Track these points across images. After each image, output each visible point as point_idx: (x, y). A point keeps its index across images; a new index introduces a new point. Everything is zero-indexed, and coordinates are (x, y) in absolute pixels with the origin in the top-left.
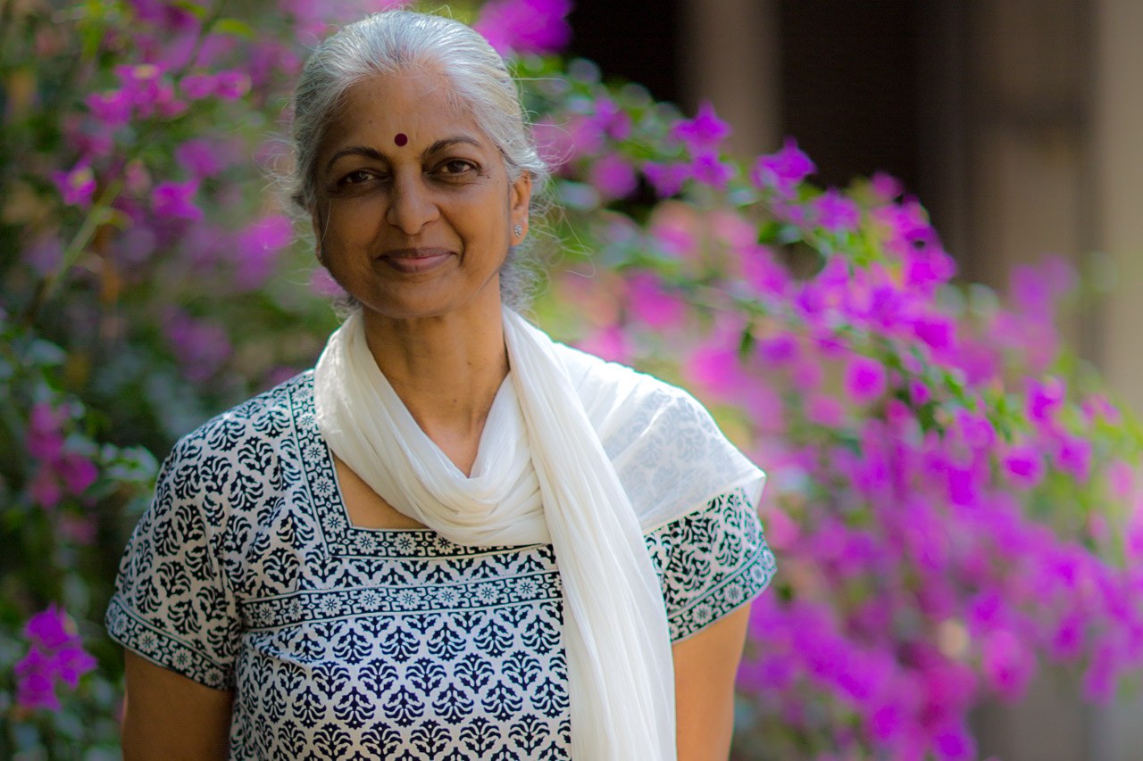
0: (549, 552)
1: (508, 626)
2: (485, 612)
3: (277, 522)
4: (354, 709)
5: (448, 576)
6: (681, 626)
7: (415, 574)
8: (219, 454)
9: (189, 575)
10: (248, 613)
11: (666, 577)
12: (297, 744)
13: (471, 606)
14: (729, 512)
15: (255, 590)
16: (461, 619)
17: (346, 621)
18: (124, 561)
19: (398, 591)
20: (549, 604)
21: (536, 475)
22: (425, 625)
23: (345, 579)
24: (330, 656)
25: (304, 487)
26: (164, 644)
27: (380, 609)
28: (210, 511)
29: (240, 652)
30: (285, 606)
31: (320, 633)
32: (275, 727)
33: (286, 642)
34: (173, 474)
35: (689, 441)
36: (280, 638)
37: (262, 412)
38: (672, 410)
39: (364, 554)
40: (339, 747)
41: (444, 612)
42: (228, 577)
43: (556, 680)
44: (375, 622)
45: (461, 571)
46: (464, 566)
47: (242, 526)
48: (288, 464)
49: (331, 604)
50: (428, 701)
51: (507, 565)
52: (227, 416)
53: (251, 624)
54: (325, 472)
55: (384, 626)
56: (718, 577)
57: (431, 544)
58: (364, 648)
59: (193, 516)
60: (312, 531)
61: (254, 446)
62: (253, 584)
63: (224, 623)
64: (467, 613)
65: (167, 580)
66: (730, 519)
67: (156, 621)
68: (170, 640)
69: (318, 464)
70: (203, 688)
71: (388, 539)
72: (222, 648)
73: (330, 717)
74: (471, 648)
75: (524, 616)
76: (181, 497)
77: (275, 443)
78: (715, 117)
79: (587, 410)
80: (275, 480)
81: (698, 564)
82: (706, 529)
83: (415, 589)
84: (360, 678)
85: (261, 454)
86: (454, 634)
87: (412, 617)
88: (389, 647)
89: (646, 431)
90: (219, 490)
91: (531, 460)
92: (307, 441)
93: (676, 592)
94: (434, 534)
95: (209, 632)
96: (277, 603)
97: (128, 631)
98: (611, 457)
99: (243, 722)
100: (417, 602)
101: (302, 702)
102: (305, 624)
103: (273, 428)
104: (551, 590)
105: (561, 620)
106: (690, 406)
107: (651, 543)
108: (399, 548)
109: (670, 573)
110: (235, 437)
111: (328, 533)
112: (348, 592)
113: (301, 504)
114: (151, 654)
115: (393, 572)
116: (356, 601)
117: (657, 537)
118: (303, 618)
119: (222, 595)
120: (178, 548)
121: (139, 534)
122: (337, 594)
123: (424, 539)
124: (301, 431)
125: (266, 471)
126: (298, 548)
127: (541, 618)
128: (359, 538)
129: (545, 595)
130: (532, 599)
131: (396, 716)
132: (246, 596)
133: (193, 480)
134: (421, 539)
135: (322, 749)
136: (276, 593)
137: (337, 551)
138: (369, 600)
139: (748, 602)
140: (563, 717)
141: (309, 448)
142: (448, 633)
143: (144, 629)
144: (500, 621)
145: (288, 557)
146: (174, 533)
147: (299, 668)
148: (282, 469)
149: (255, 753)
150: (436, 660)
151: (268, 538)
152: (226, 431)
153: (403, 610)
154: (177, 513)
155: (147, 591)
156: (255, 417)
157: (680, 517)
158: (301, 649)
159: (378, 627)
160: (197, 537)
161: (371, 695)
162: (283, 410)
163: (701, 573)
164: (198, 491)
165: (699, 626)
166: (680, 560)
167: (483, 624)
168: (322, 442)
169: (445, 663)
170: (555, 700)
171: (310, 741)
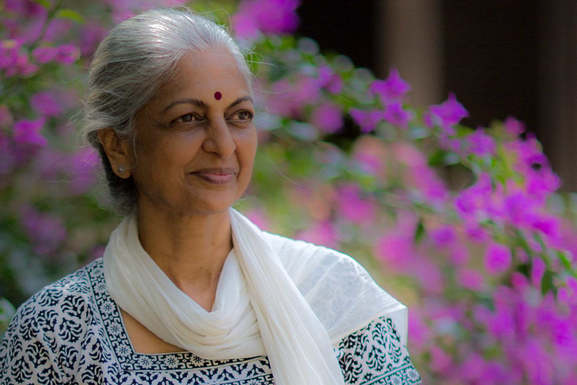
0: (267, 362)
3: (90, 346)
5: (202, 379)
7: (180, 381)
21: (254, 311)
25: (102, 330)
28: (49, 342)
37: (71, 284)
38: (340, 264)
45: (210, 377)
46: (212, 373)
47: (72, 352)
54: (115, 319)
57: (188, 361)
59: (39, 349)
60: (110, 355)
61: (71, 301)
69: (110, 315)
76: (28, 339)
85: (76, 306)
89: (323, 277)
90: (53, 330)
92: (102, 300)
103: (81, 289)
108: (167, 365)
110: (56, 297)
115: (165, 379)
124: (97, 294)
125: (81, 316)
126: (103, 363)
128: (140, 359)
141: (104, 304)
145: (98, 370)
151: (84, 357)
152: (49, 294)
156: (67, 286)
162: (85, 282)
164: (38, 332)
168: (112, 301)
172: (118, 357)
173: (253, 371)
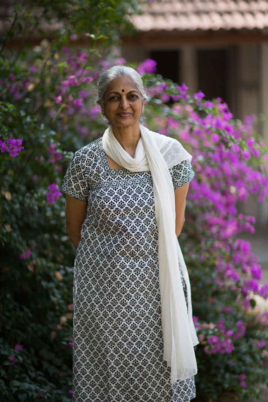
0: (149, 173)
1: (142, 188)
2: (137, 185)
3: (95, 168)
4: (112, 205)
5: (130, 178)
6: (176, 187)
7: (123, 178)
8: (84, 155)
9: (78, 179)
10: (90, 186)
11: (173, 177)
12: (100, 212)
13: (134, 184)
14: (185, 164)
15: (91, 182)
16: (132, 186)
17: (110, 188)
18: (65, 176)
19: (120, 181)
20: (150, 183)
21: (147, 157)
22: (125, 188)
23: (109, 179)
24: (106, 195)
25: (101, 161)
26: (73, 193)
27: (116, 185)
29: (89, 194)
30: (97, 185)
31: (104, 190)
32: (96, 209)
33: (98, 192)
34: (75, 159)
35: (177, 150)
36: (96, 191)
37: (92, 147)
38: (174, 144)
39: (113, 174)
40: (109, 213)
41: (129, 185)
42: (86, 179)
43: (152, 198)
44: (115, 188)
45: (132, 177)
47: (89, 169)
49: (107, 184)
50: (126, 203)
51: (141, 176)
52: (85, 147)
53: (91, 188)
54: (105, 158)
55: (117, 189)
56: (183, 177)
57: (126, 172)
58: (113, 193)
59: (79, 168)
60: (102, 170)
61: (91, 153)
62: (91, 181)
63: (85, 188)
65: (74, 180)
67: (72, 188)
68: (75, 192)
69: (103, 156)
70: (81, 201)
71: (118, 171)
72: (85, 193)
73: (107, 207)
74: (135, 192)
75: (145, 186)
76: (76, 164)
77: (95, 152)
79: (157, 144)
80: (95, 160)
81: (179, 174)
82: (181, 167)
83: (123, 181)
84: (113, 199)
85: (92, 155)
86: (131, 190)
87: (123, 186)
88: (118, 193)
89: (168, 148)
90: (84, 162)
91: (146, 154)
92: (101, 152)
94: (127, 170)
95: (82, 190)
97: (66, 190)
98: (162, 153)
99: (89, 208)
100: (124, 183)
101: (101, 204)
102: (102, 189)
103: (94, 150)
104: (150, 180)
105: (152, 186)
109: (174, 176)
110: (87, 151)
112: (110, 182)
113: (100, 165)
114: (71, 195)
115: (119, 178)
116: (111, 184)
117: (171, 169)
118: (101, 187)
119: (85, 183)
121: (68, 171)
122: (108, 182)
124: (100, 150)
125: (93, 158)
126: (100, 173)
127: (148, 186)
128: (112, 171)
130: (146, 182)
131: (120, 206)
132: (90, 183)
133: (79, 160)
134: (124, 171)
135: (105, 213)
136: (96, 182)
137: (108, 174)
138: (114, 183)
139: (189, 182)
140: (153, 206)
143: (69, 190)
144: (140, 187)
145: (98, 175)
146: (75, 171)
147: (100, 197)
148: (96, 158)
149: (92, 214)
150: (128, 195)
151: (94, 172)
152: (85, 150)
153: (121, 185)
154: (76, 167)
155: (70, 182)
156: (91, 147)
157: (175, 165)
158: (101, 194)
160: (80, 172)
161: (115, 203)
162: (96, 146)
163: (180, 176)
165: (179, 187)
166: (176, 174)
167: (137, 188)
168: (104, 152)
169: (129, 195)
170: (151, 203)
171: (103, 212)
172: (105, 170)
173: (145, 175)
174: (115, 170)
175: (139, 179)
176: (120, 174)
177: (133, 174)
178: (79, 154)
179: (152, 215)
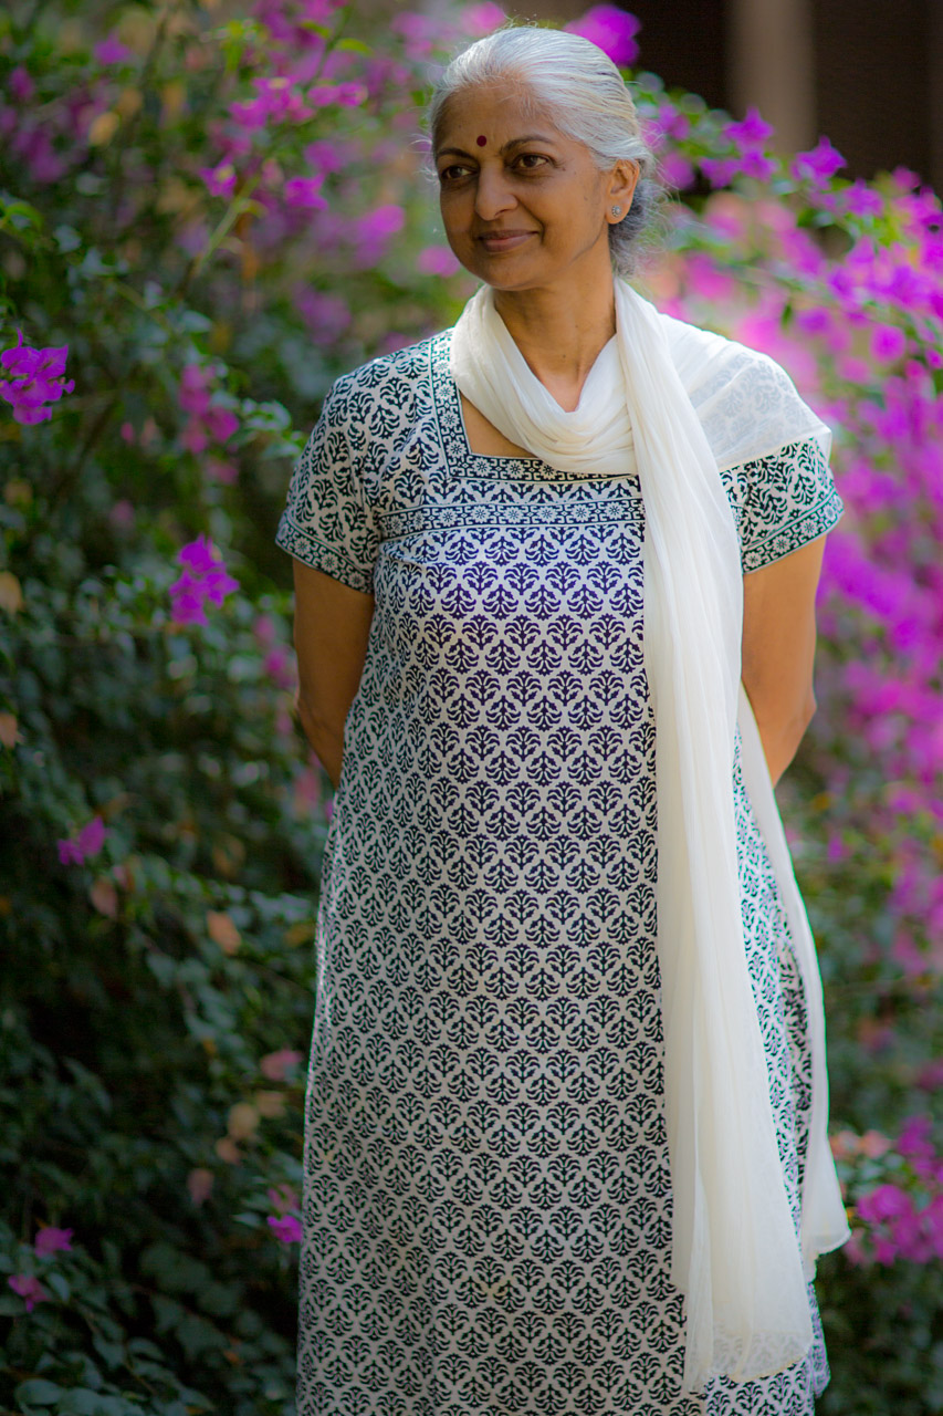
0: (635, 482)
1: (596, 541)
2: (577, 528)
3: (407, 447)
4: (458, 603)
5: (549, 497)
6: (763, 555)
7: (522, 495)
8: (365, 390)
9: (337, 491)
10: (383, 525)
11: (744, 510)
12: (412, 632)
13: (566, 523)
14: (802, 458)
16: (557, 533)
17: (459, 531)
19: (505, 508)
20: (632, 525)
21: (628, 418)
22: (525, 536)
23: (461, 497)
24: (442, 559)
25: (433, 419)
26: (315, 549)
27: (489, 522)
28: (354, 437)
30: (410, 518)
31: (436, 539)
32: (397, 619)
35: (766, 395)
36: (405, 545)
37: (406, 359)
38: (753, 370)
39: (480, 477)
40: (445, 635)
41: (542, 527)
42: (367, 493)
43: (633, 586)
44: (483, 532)
45: (561, 494)
46: (564, 490)
47: (381, 452)
48: (422, 402)
49: (448, 517)
51: (600, 491)
52: (377, 361)
53: (386, 535)
54: (452, 408)
55: (490, 536)
56: (794, 514)
57: (537, 470)
58: (471, 553)
59: (341, 441)
60: (437, 455)
61: (395, 385)
62: (386, 500)
63: (364, 534)
64: (562, 528)
65: (320, 496)
66: (803, 464)
67: (309, 529)
68: (320, 546)
69: (447, 401)
70: (348, 589)
71: (501, 465)
72: (362, 555)
73: (438, 609)
74: (563, 557)
75: (610, 533)
76: (332, 425)
77: (413, 384)
78: (760, 119)
80: (410, 414)
81: (775, 501)
82: (781, 471)
83: (520, 507)
84: (464, 576)
85: (400, 392)
86: (549, 545)
87: (515, 529)
88: (492, 552)
89: (728, 385)
90: (362, 420)
92: (439, 382)
93: (756, 525)
94: (540, 463)
95: (352, 540)
96: (404, 515)
97: (288, 537)
98: (695, 405)
100: (521, 517)
101: (417, 596)
102: (426, 533)
103: (413, 371)
104: (635, 513)
105: (642, 538)
106: (769, 367)
107: (727, 479)
108: (509, 473)
109: (749, 508)
110: (379, 377)
111: (451, 458)
112: (463, 508)
113: (429, 433)
114: (304, 558)
115: (503, 492)
116: (469, 515)
117: (734, 475)
118: (424, 527)
119: (361, 509)
120: (328, 468)
122: (454, 508)
123: (532, 466)
124: (436, 374)
125: (403, 406)
126: (424, 469)
127: (625, 535)
128: (476, 463)
129: (630, 517)
130: (618, 519)
131: (493, 610)
132: (381, 510)
133: (342, 411)
134: (529, 466)
135: (431, 636)
136: (404, 507)
137: (458, 472)
138: (480, 514)
139: (822, 536)
140: (637, 617)
141: (441, 388)
142: (544, 544)
143: (300, 535)
144: (589, 536)
145: (415, 477)
146: (325, 455)
147: (417, 568)
148: (417, 405)
149: (385, 645)
151: (399, 460)
152: (373, 372)
153: (507, 523)
154: (329, 439)
155: (304, 504)
156: (399, 363)
157: (756, 459)
158: (420, 553)
159: (485, 536)
160: (343, 459)
161: (473, 592)
162: (424, 358)
163: (778, 508)
164: (345, 420)
165: (779, 555)
166: (758, 497)
167: (574, 539)
168: (452, 383)
169: (538, 568)
170: (630, 604)
171: (422, 629)
172: (448, 458)
173: (617, 492)
174: (489, 460)
175: (587, 505)
176: (509, 478)
177: (564, 480)
178: (345, 385)
179: (631, 657)
